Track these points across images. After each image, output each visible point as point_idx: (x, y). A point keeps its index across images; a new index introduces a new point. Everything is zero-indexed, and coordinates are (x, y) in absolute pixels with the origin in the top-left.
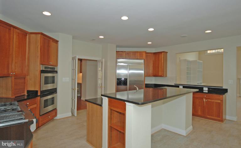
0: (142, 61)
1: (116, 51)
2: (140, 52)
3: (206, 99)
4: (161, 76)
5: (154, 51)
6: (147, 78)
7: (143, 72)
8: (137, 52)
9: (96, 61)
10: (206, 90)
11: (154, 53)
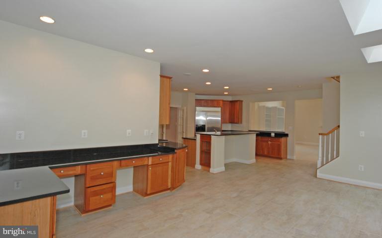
0: (219, 109)
1: (196, 100)
2: (217, 100)
3: (271, 141)
4: (236, 123)
5: (230, 99)
6: (223, 125)
7: (220, 119)
8: (215, 100)
9: (177, 108)
10: (273, 135)
11: (231, 102)
